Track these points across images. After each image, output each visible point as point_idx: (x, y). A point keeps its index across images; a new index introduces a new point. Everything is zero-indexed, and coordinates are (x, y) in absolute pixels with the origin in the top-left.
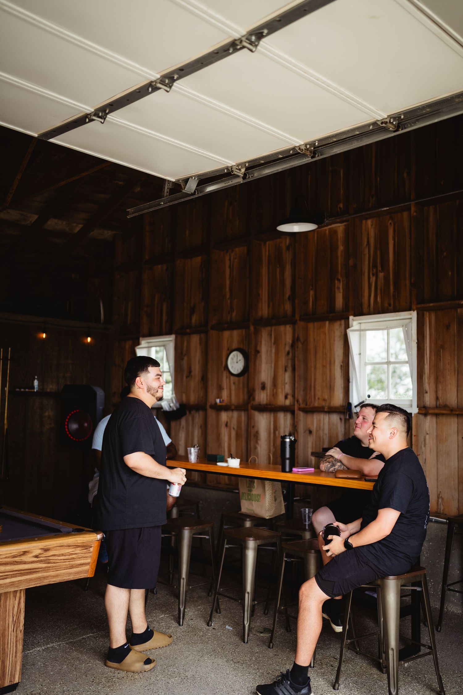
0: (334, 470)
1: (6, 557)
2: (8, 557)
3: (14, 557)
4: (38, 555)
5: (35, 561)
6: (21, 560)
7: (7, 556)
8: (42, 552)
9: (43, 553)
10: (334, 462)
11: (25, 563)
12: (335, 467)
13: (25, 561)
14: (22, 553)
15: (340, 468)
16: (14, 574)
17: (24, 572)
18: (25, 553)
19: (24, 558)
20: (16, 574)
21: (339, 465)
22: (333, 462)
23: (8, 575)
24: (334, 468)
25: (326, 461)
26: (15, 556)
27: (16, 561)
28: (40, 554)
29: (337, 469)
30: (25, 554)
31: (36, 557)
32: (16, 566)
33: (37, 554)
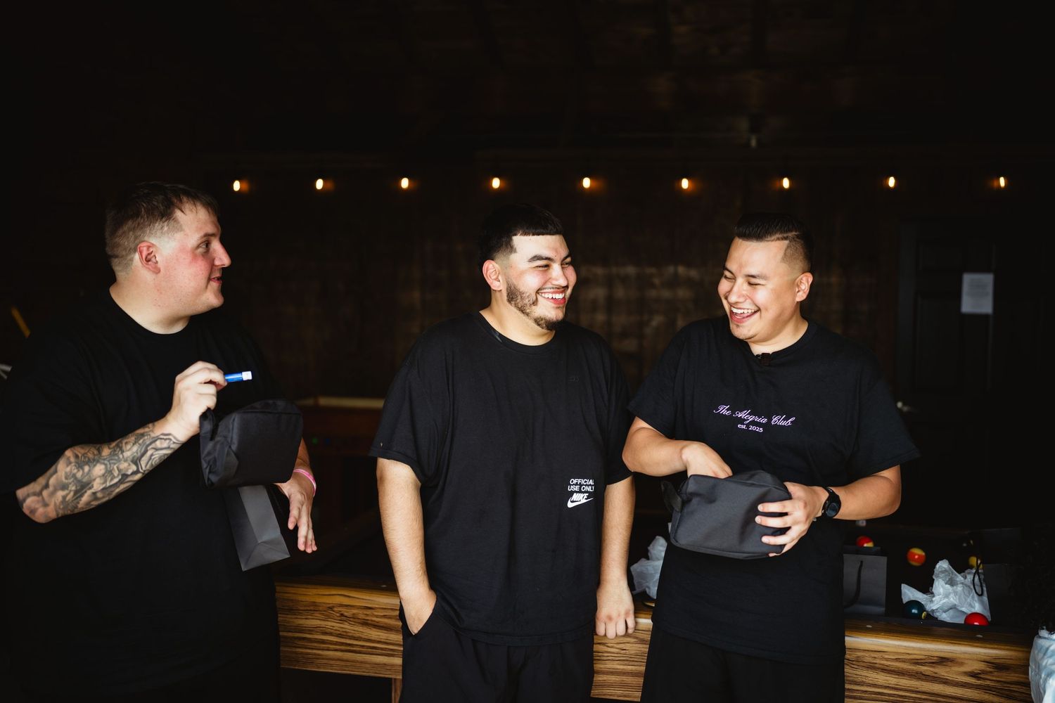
0: (92, 498)
1: (897, 660)
2: (904, 661)
3: (917, 662)
4: (980, 674)
5: (974, 685)
6: (936, 673)
7: (900, 657)
8: (988, 669)
9: (991, 672)
10: (79, 475)
11: (946, 682)
12: (90, 488)
13: (947, 679)
14: (935, 658)
15: (112, 480)
16: (920, 699)
17: (944, 700)
18: (943, 661)
19: (942, 671)
20: (924, 699)
21: (103, 472)
22: (74, 476)
23: (906, 696)
24: (89, 492)
25: (51, 489)
26: (919, 661)
27: (924, 673)
28: (983, 672)
29: (103, 489)
30: (945, 663)
31: (973, 675)
32: (924, 683)
33: (976, 670)
